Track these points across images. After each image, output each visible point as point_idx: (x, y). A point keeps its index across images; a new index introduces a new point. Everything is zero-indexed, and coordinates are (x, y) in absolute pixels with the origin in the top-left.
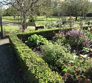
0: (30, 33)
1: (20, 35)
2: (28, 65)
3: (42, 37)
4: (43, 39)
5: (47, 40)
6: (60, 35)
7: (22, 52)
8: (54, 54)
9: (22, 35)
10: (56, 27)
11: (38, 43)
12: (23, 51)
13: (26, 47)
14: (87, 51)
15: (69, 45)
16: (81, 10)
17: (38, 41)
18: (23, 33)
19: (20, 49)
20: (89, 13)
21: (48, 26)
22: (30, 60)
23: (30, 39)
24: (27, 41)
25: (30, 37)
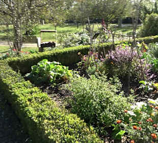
0: (34, 58)
1: (14, 61)
2: (51, 137)
3: (60, 65)
4: (60, 68)
5: (69, 69)
6: (92, 59)
7: (28, 103)
8: (95, 101)
9: (18, 61)
10: (79, 44)
11: (52, 78)
12: (30, 100)
13: (33, 90)
14: (149, 89)
15: (117, 80)
16: (113, 13)
17: (52, 73)
18: (19, 58)
19: (23, 94)
20: (127, 18)
21: (66, 43)
22: (51, 121)
23: (35, 69)
24: (29, 74)
25: (35, 65)
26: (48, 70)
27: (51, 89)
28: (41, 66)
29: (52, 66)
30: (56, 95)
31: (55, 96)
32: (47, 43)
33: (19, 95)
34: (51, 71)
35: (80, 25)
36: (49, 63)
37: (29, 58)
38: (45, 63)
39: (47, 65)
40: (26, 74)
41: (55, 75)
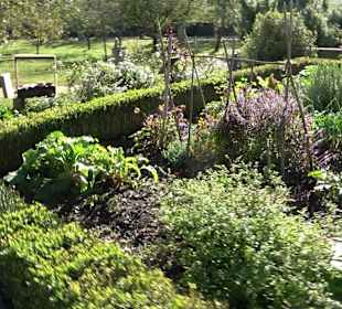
3: (96, 142)
11: (85, 181)
17: (82, 167)
23: (32, 159)
24: (14, 174)
25: (31, 150)
26: (70, 159)
27: (86, 210)
28: (51, 151)
29: (79, 150)
30: (108, 229)
31: (106, 233)
32: (33, 86)
33: (33, 258)
34: (77, 163)
35: (95, 41)
36: (69, 141)
37: (8, 130)
38: (57, 143)
39: (66, 146)
40: (6, 174)
41: (90, 172)
